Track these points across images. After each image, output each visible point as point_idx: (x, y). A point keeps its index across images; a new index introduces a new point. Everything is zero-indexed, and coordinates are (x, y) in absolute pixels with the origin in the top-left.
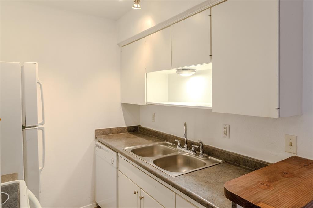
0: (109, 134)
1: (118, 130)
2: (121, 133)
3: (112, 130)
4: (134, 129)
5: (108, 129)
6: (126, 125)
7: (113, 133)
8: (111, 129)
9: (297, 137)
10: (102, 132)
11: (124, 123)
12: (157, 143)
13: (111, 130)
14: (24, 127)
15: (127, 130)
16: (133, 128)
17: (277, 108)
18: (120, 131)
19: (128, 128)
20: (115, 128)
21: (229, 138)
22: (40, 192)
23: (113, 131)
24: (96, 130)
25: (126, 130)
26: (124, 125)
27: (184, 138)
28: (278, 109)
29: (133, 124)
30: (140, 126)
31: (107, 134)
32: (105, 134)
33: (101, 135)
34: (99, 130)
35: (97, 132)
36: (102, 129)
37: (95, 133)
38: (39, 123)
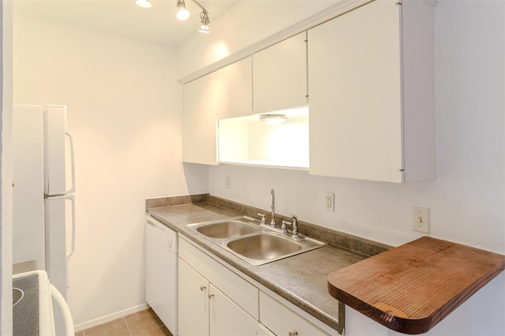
0: (165, 205)
1: (179, 200)
2: (182, 204)
4: (200, 198)
6: (189, 193)
7: (171, 205)
8: (168, 198)
9: (429, 209)
11: (187, 191)
12: (233, 218)
14: (46, 196)
17: (401, 169)
18: (181, 201)
19: (193, 198)
21: (334, 211)
22: (68, 288)
23: (171, 201)
24: (147, 200)
25: (190, 199)
27: (271, 211)
29: (198, 191)
30: (209, 194)
31: (163, 205)
32: (161, 206)
33: (155, 206)
34: (151, 200)
35: (148, 202)
36: (156, 199)
37: (146, 204)
38: (67, 190)
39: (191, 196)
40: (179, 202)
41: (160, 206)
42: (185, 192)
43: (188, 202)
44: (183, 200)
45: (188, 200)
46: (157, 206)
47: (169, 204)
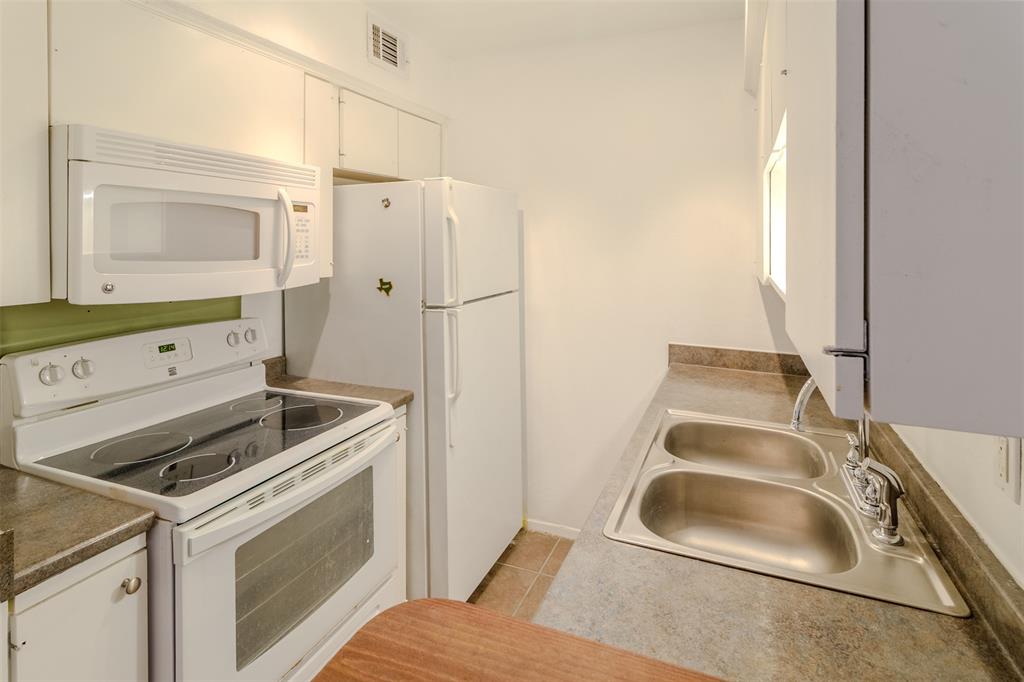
0: (711, 364)
1: (744, 359)
2: (753, 368)
3: (721, 355)
5: (707, 348)
6: (777, 347)
7: (725, 365)
8: (717, 350)
10: (687, 353)
11: (770, 342)
13: (718, 354)
15: (778, 365)
17: (832, 344)
18: (751, 362)
19: (782, 360)
20: (733, 351)
23: (725, 359)
25: (776, 362)
26: (767, 345)
31: (706, 363)
32: (700, 362)
33: (686, 362)
34: (680, 346)
35: (673, 351)
36: (689, 347)
37: (670, 354)
38: (448, 301)
39: (779, 355)
40: (747, 363)
41: (697, 363)
42: (764, 343)
43: (770, 369)
44: (757, 361)
45: (772, 362)
46: (691, 361)
47: (720, 363)
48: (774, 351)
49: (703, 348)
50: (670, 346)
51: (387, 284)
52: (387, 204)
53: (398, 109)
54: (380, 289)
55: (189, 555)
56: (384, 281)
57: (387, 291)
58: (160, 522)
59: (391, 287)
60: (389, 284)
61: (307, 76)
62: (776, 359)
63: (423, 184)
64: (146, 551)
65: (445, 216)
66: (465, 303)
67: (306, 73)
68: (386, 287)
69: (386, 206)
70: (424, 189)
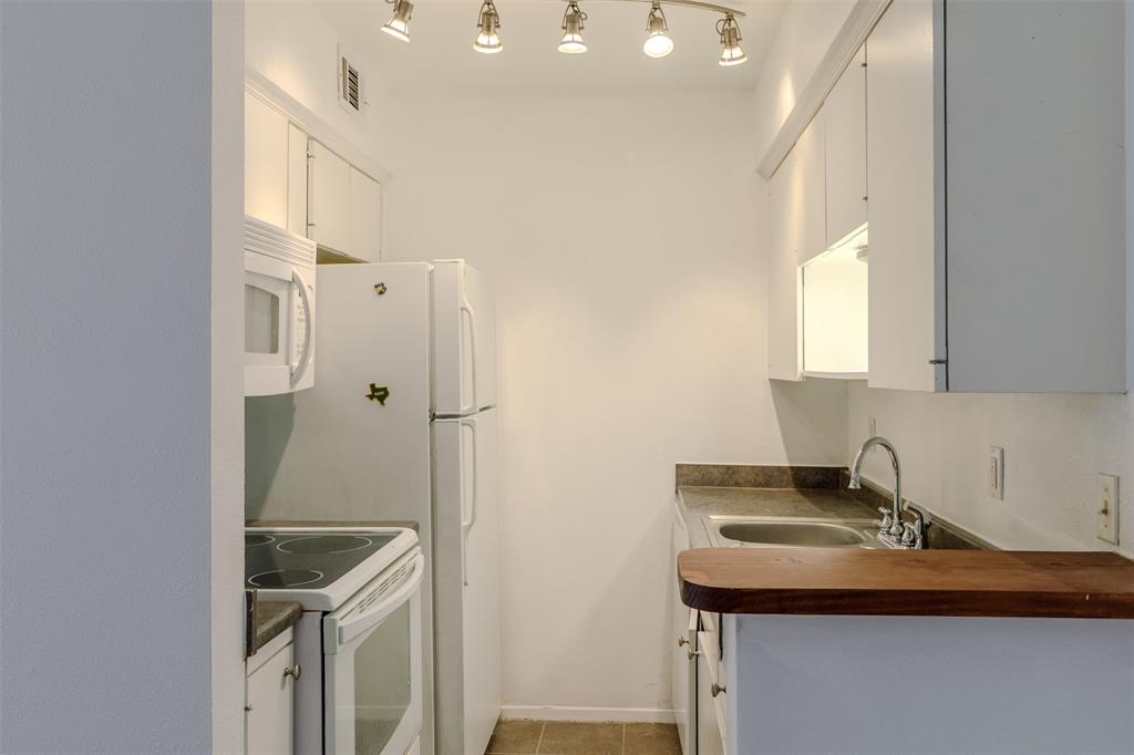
0: (722, 483)
1: (757, 475)
2: (768, 486)
3: (733, 473)
4: (819, 477)
5: (718, 466)
6: (790, 460)
7: (737, 484)
8: (728, 467)
9: (1118, 478)
10: (697, 474)
11: (783, 454)
12: (841, 521)
13: (730, 472)
14: (433, 417)
15: (791, 479)
16: (817, 474)
17: (933, 359)
18: (764, 479)
19: (795, 474)
20: (745, 466)
21: (1002, 499)
23: (737, 476)
24: (678, 467)
25: (788, 476)
26: (779, 458)
28: (938, 362)
29: (817, 457)
30: (847, 469)
31: (716, 482)
32: (711, 483)
33: (697, 483)
34: (689, 466)
35: (680, 472)
36: (699, 466)
37: (677, 476)
38: (464, 409)
39: (792, 468)
40: (760, 479)
41: (709, 484)
42: (777, 456)
43: (784, 484)
44: (770, 477)
45: (785, 477)
46: (700, 481)
47: (733, 483)
48: (787, 465)
49: (714, 466)
50: (678, 466)
51: (380, 390)
52: (381, 289)
53: (351, 165)
54: (371, 397)
55: (340, 642)
56: (377, 386)
57: (382, 399)
58: (305, 614)
59: (387, 394)
60: (385, 389)
61: (291, 127)
62: (790, 473)
63: (431, 267)
64: (292, 645)
65: (460, 306)
66: (481, 410)
67: (290, 122)
68: (379, 394)
69: (381, 293)
70: (431, 272)
